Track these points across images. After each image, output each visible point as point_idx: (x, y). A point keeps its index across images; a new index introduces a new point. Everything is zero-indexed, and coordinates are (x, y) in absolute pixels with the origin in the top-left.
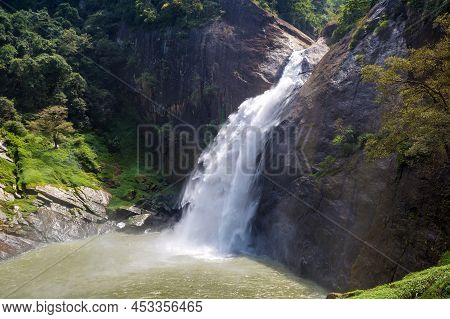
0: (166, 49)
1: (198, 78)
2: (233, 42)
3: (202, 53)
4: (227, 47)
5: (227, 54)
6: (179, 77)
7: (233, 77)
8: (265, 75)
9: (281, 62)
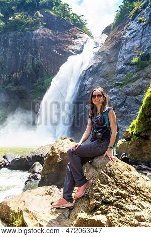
0: (10, 43)
1: (30, 56)
2: (52, 36)
3: (33, 43)
4: (49, 39)
5: (48, 42)
6: (18, 56)
7: (53, 53)
8: (73, 50)
9: (82, 44)
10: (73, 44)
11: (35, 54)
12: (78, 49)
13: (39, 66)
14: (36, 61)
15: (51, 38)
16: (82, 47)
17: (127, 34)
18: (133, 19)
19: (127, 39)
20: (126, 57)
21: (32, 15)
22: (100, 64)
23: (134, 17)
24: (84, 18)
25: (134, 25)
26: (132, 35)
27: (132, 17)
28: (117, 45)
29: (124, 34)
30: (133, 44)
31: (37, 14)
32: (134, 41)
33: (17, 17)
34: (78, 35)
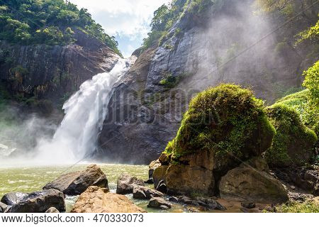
0: (36, 55)
1: (58, 69)
2: (83, 53)
3: (62, 57)
4: (79, 55)
5: (78, 58)
6: (45, 69)
7: (83, 69)
8: (104, 68)
9: (113, 62)
10: (104, 62)
11: (64, 68)
12: (109, 67)
13: (67, 80)
14: (64, 75)
15: (82, 55)
16: (113, 65)
17: (156, 58)
18: (160, 46)
19: (156, 62)
20: (155, 78)
21: (63, 30)
22: (130, 83)
23: (162, 43)
24: (116, 40)
25: (161, 50)
26: (160, 59)
27: (159, 44)
28: (146, 66)
29: (153, 57)
30: (160, 67)
31: (69, 31)
32: (162, 64)
33: (46, 30)
34: (109, 54)
